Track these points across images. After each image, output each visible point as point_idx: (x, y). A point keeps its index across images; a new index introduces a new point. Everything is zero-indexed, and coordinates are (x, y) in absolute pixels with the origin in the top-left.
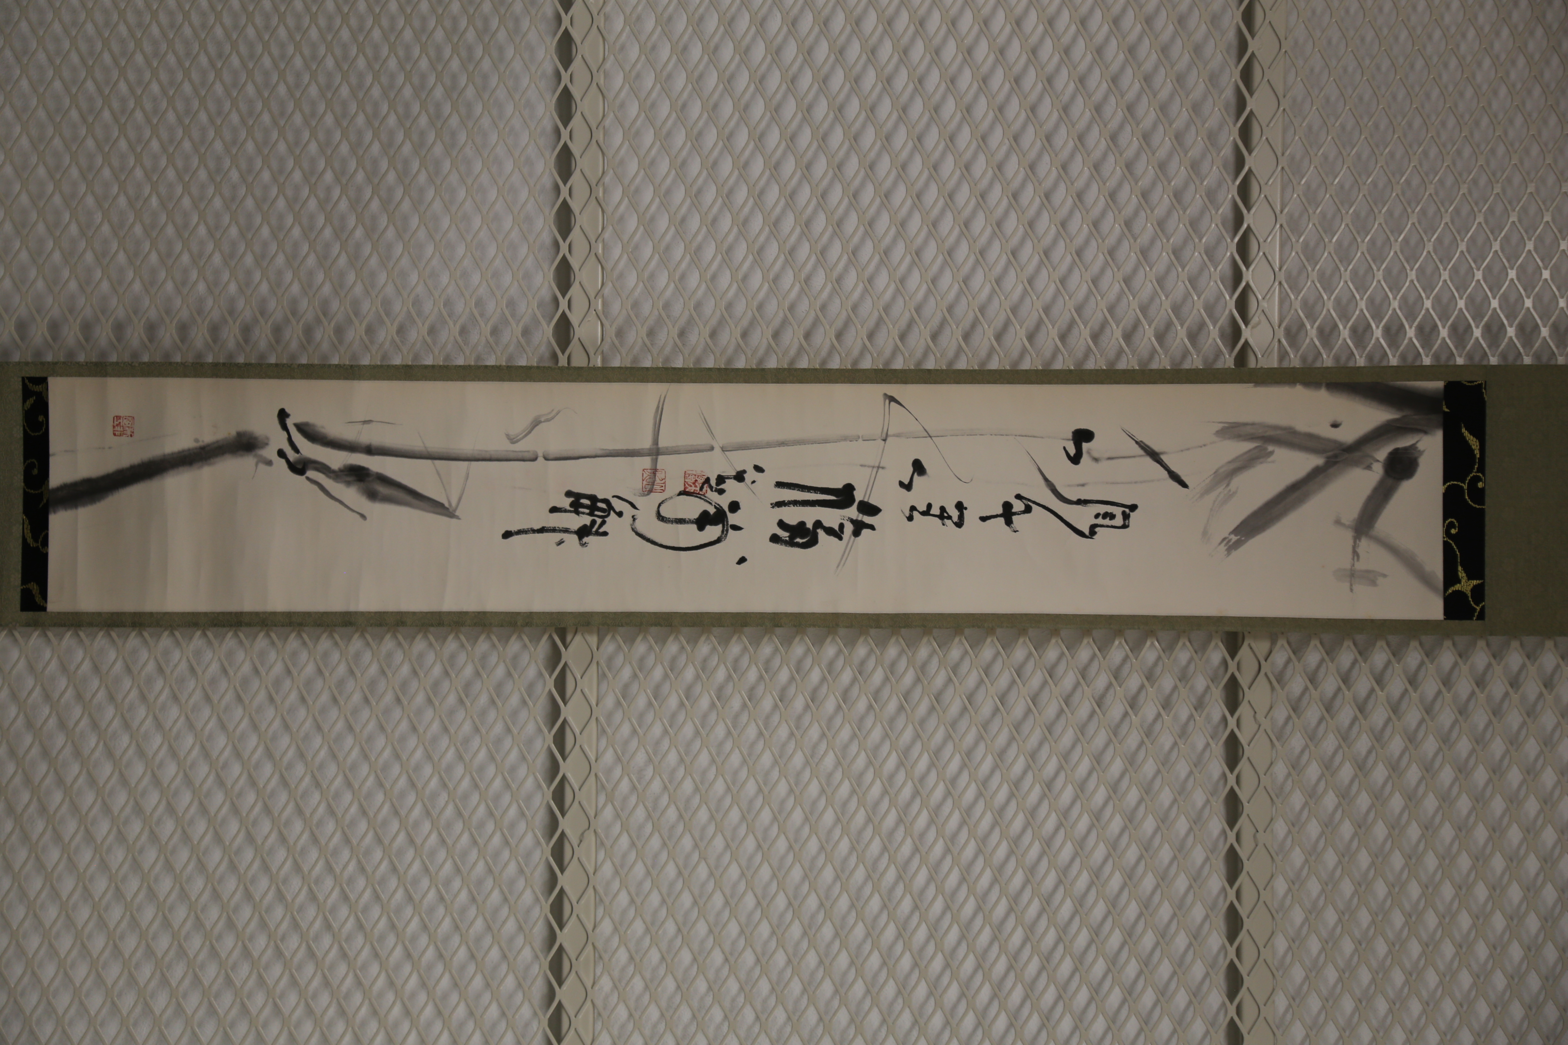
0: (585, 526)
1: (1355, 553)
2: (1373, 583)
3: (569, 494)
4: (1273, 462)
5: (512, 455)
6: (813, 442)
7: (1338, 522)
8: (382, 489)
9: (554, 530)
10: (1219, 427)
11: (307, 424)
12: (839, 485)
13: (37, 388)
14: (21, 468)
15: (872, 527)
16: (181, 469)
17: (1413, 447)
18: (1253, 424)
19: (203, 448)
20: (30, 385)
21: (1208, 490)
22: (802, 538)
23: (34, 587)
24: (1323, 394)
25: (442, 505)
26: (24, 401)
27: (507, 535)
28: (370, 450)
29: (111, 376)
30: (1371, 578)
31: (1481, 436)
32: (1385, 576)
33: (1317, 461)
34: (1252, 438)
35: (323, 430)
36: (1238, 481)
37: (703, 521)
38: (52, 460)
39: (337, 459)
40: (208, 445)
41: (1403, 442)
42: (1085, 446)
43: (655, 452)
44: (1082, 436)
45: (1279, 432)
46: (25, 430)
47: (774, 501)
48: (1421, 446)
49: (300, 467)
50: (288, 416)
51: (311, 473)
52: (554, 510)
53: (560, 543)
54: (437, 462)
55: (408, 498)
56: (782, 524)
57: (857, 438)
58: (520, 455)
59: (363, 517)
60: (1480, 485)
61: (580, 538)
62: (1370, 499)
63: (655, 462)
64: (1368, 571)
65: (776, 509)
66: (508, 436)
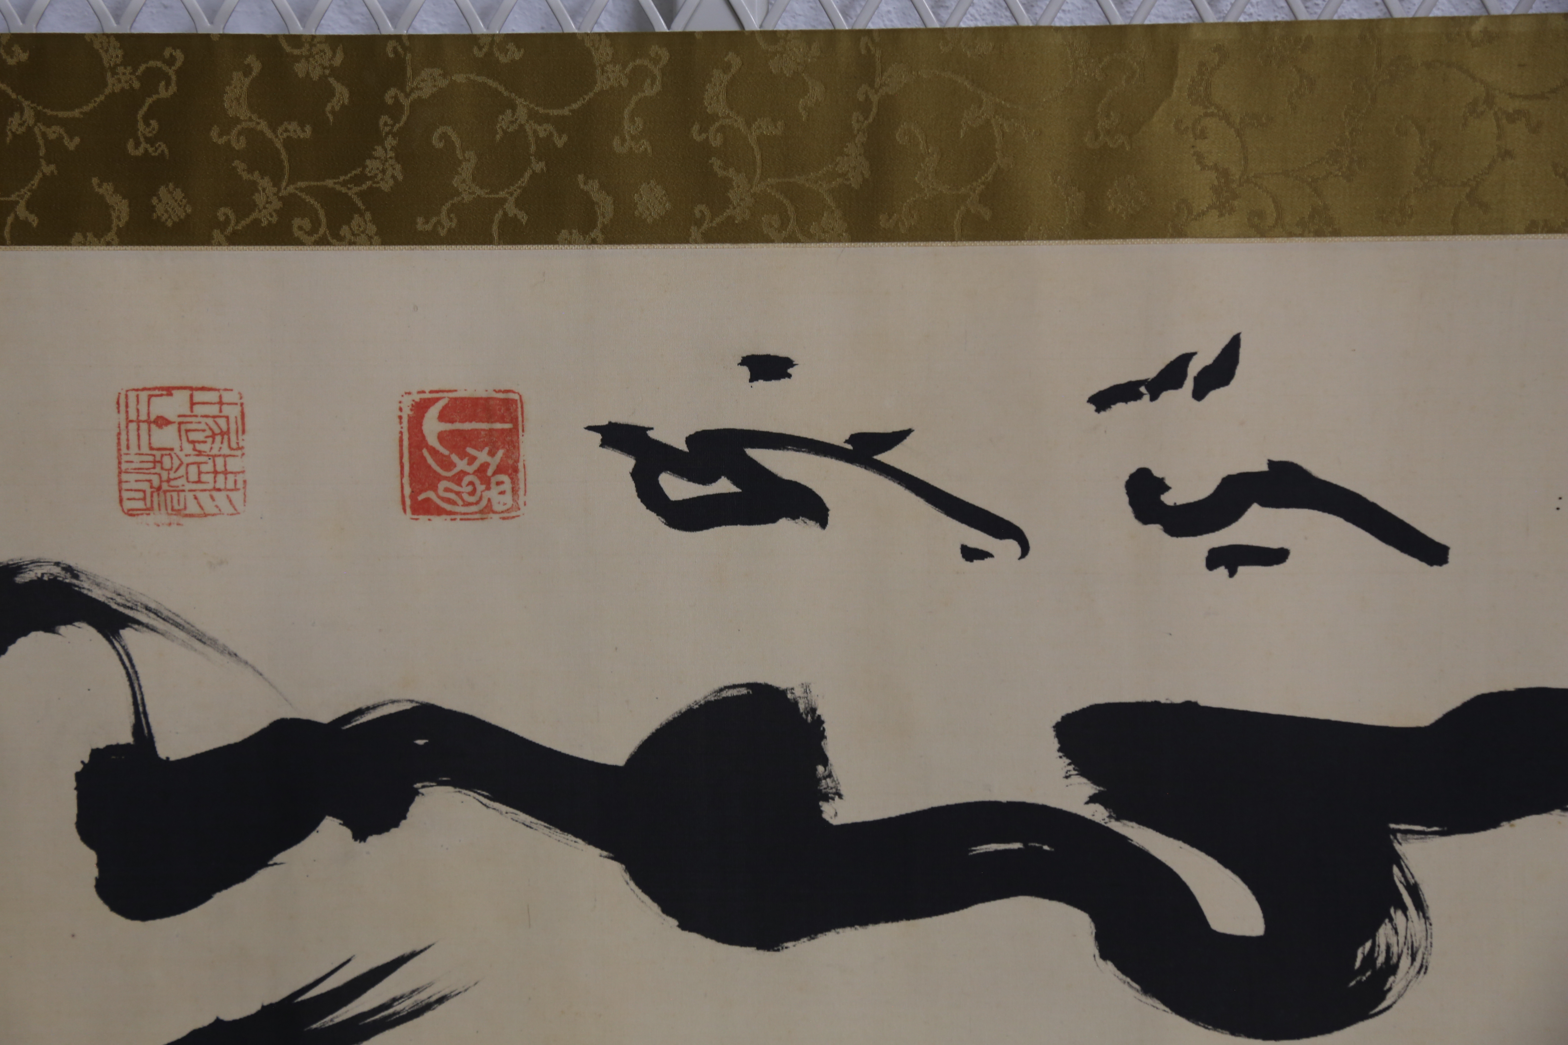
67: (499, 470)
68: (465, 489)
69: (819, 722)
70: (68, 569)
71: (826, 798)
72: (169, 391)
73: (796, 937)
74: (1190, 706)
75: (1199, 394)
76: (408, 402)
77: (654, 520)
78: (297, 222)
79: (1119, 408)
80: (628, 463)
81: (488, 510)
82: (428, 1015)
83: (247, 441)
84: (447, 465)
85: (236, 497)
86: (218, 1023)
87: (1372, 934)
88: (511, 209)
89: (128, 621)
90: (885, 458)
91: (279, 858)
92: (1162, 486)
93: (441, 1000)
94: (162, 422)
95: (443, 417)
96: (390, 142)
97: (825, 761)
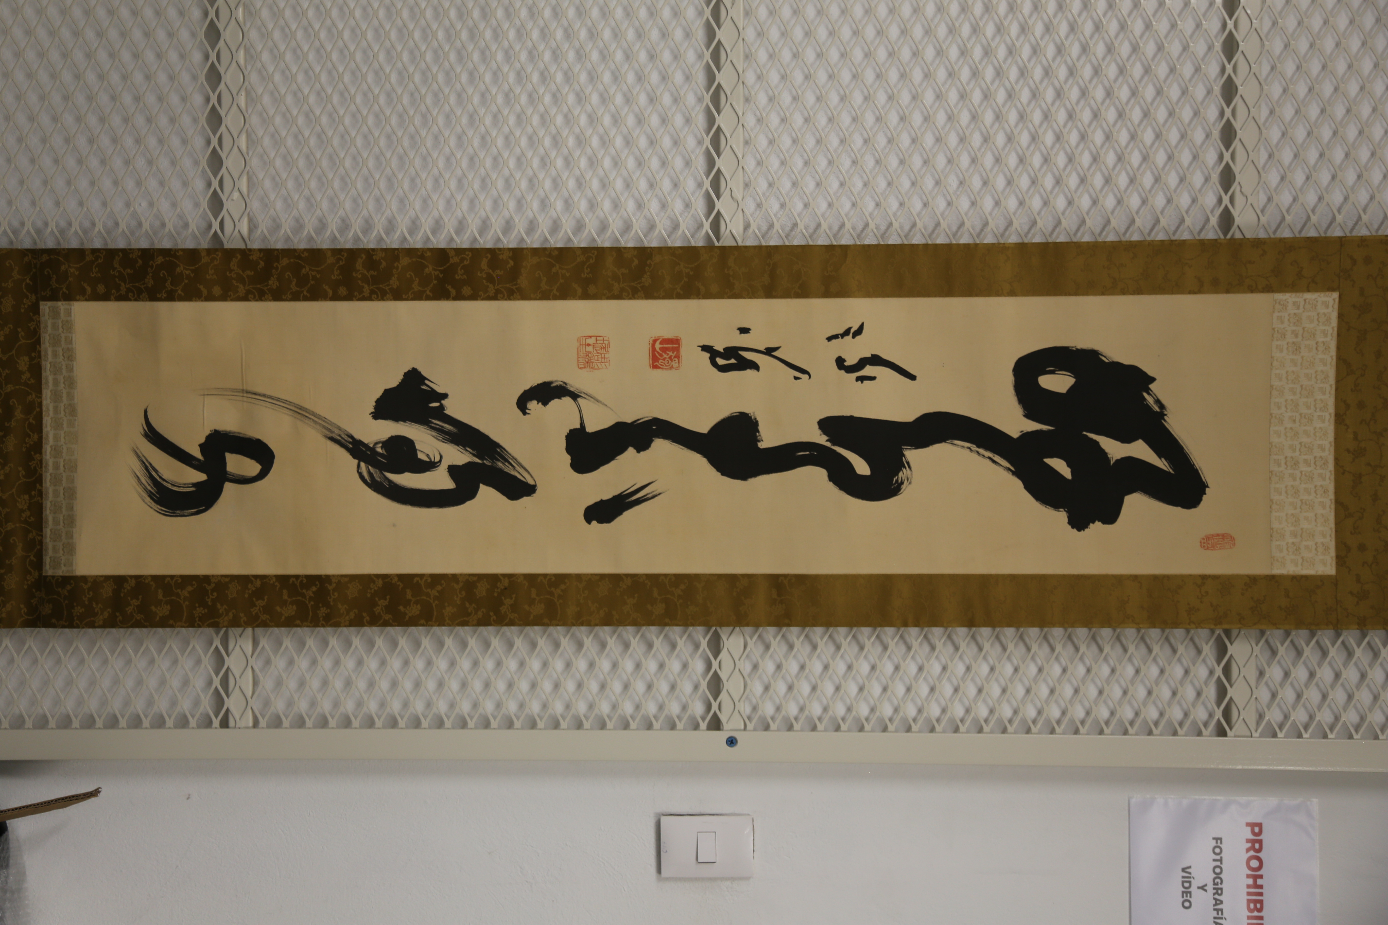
67: (675, 357)
68: (666, 362)
69: (757, 422)
70: (565, 383)
71: (759, 441)
72: (590, 337)
73: (751, 477)
74: (852, 417)
75: (854, 337)
76: (651, 340)
77: (715, 370)
78: (624, 294)
79: (834, 341)
80: (708, 355)
81: (672, 367)
82: (656, 498)
83: (610, 350)
84: (661, 355)
85: (607, 364)
86: (602, 501)
87: (897, 475)
88: (679, 290)
89: (579, 396)
90: (774, 354)
91: (617, 458)
92: (844, 360)
93: (659, 494)
94: (589, 345)
95: (661, 343)
96: (648, 274)
97: (758, 432)
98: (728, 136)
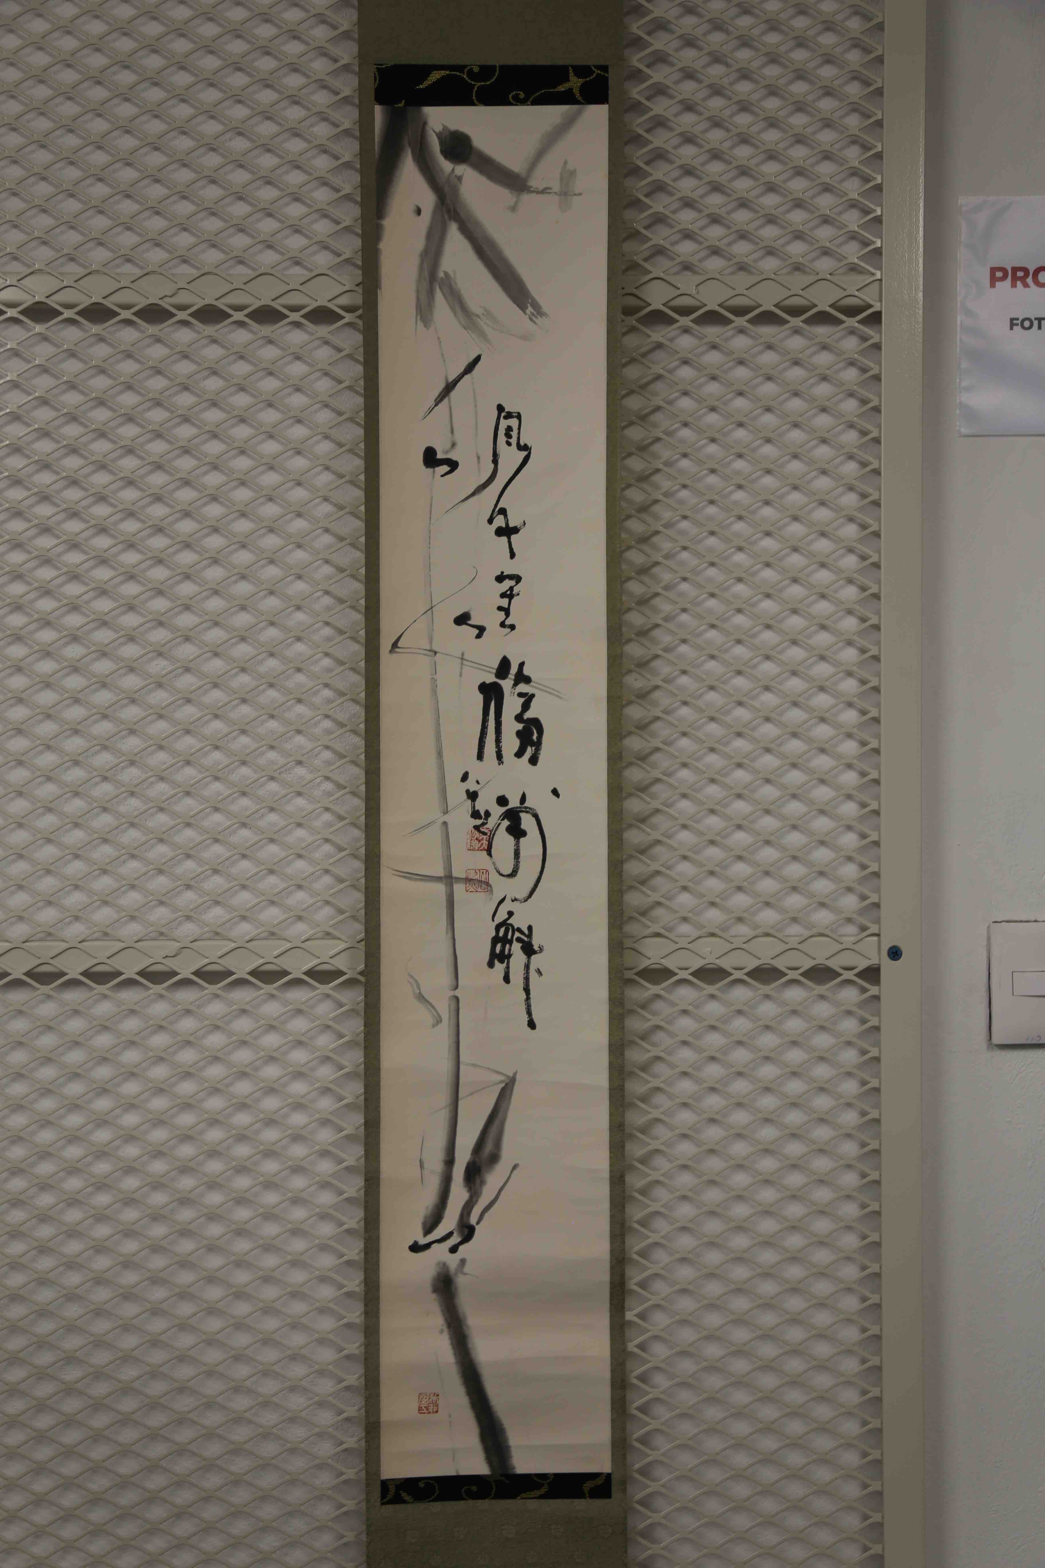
0: (522, 948)
1: (544, 191)
2: (573, 173)
3: (491, 965)
4: (454, 272)
5: (453, 1021)
6: (438, 724)
7: (513, 209)
8: (489, 1148)
9: (527, 979)
10: (420, 325)
11: (424, 1224)
12: (480, 697)
13: (392, 1490)
14: (471, 1502)
15: (522, 665)
16: (470, 1346)
17: (439, 135)
18: (418, 292)
19: (449, 1326)
20: (389, 1497)
21: (482, 335)
22: (532, 734)
23: (588, 1486)
24: (387, 223)
25: (503, 1090)
26: (404, 1502)
27: (532, 1025)
28: (450, 1162)
29: (379, 1418)
30: (568, 176)
31: (427, 70)
32: (566, 163)
33: (453, 229)
34: (431, 293)
35: (430, 1208)
36: (473, 306)
37: (517, 832)
38: (463, 1472)
39: (459, 1194)
40: (446, 1320)
41: (435, 145)
42: (440, 456)
43: (449, 879)
44: (430, 458)
45: (425, 266)
46: (433, 1501)
47: (497, 762)
48: (438, 129)
49: (466, 1231)
50: (416, 1243)
51: (473, 1220)
52: (507, 979)
53: (539, 972)
54: (461, 1095)
55: (496, 1123)
56: (519, 754)
57: (434, 680)
58: (453, 1013)
59: (515, 1167)
60: (476, 70)
61: (535, 952)
62: (490, 177)
63: (458, 880)
64: (561, 180)
65: (504, 759)
66: (434, 1026)
98: (96, 961)
